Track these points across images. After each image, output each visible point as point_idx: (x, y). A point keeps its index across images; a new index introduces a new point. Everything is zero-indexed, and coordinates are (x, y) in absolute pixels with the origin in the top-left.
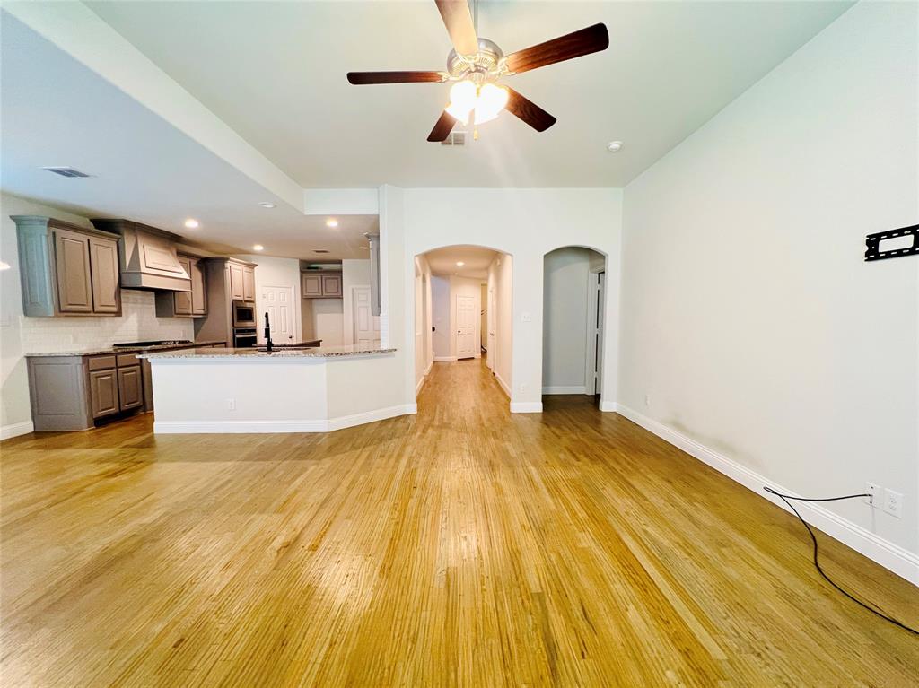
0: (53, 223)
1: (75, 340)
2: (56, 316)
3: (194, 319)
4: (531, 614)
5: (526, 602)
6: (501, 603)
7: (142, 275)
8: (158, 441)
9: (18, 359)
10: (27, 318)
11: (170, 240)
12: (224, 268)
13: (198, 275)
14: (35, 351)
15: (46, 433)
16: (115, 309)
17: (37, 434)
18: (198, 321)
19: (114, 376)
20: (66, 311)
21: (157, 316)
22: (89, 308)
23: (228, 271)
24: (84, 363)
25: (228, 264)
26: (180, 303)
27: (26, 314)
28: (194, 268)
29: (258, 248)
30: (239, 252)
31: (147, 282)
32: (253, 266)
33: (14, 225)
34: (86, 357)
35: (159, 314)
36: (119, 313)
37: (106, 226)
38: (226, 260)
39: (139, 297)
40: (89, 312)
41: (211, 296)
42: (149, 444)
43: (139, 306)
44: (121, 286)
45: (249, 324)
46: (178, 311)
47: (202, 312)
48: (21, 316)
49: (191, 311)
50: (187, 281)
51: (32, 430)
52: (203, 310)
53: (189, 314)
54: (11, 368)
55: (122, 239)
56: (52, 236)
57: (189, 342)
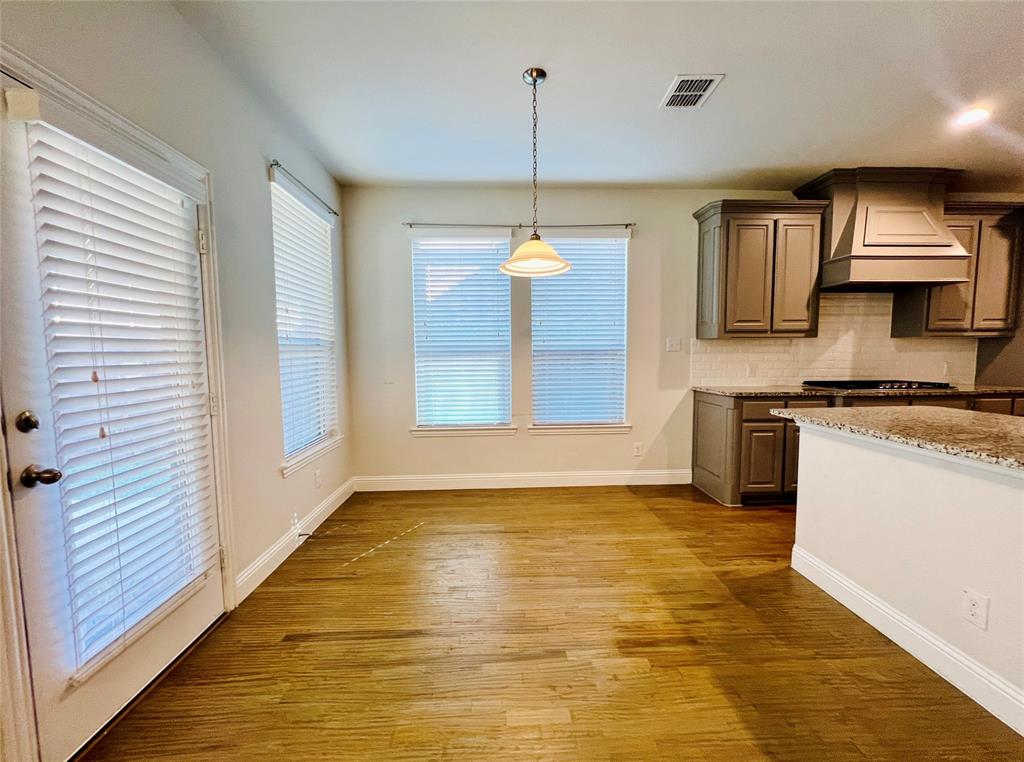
0: (730, 206)
1: (753, 372)
2: (720, 339)
3: (981, 340)
7: (853, 261)
9: (686, 391)
10: (699, 341)
13: (998, 247)
14: (704, 384)
16: (805, 325)
17: (695, 489)
18: (989, 346)
19: (780, 434)
20: (735, 331)
21: (893, 336)
22: (764, 325)
24: (735, 407)
26: (940, 309)
27: (697, 337)
28: (990, 232)
31: (859, 273)
33: (696, 223)
34: (739, 399)
35: (897, 332)
36: (812, 332)
40: (765, 332)
43: (859, 319)
44: (822, 288)
46: (935, 324)
47: (999, 324)
48: (693, 339)
49: (966, 324)
50: (965, 262)
51: (690, 481)
52: (1005, 320)
53: (965, 331)
54: (676, 401)
55: (830, 206)
56: (726, 227)
57: (946, 386)
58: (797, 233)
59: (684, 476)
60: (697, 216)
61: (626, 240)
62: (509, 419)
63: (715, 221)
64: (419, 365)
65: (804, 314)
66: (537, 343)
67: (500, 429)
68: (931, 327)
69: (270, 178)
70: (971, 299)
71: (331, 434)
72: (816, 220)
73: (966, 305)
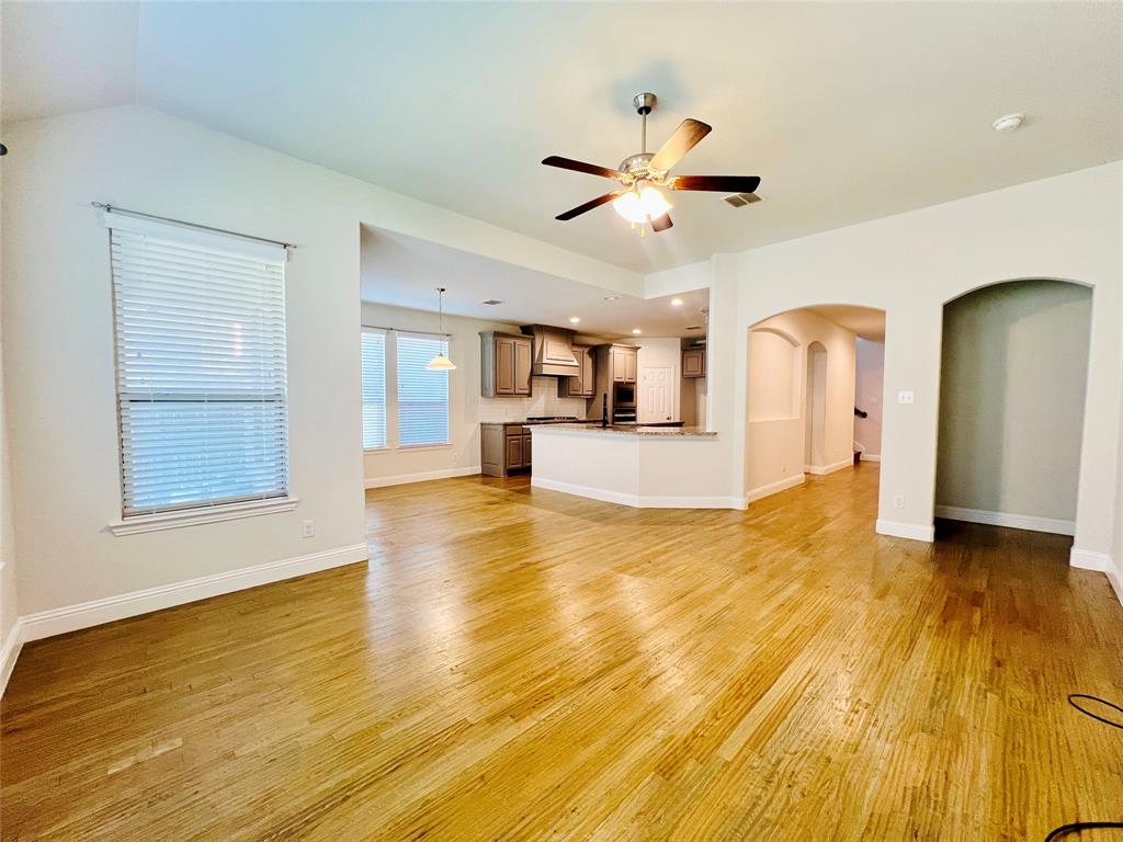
0: (497, 334)
1: (506, 414)
2: (494, 397)
3: (586, 399)
7: (544, 365)
8: (533, 491)
9: (477, 424)
10: (483, 398)
11: (568, 335)
12: (608, 353)
13: (589, 362)
14: (487, 421)
15: (486, 476)
16: (527, 392)
17: (483, 475)
18: (590, 400)
19: (521, 441)
20: (499, 393)
21: (559, 396)
22: (512, 391)
23: (611, 356)
24: (504, 429)
25: (611, 350)
26: (572, 387)
27: (482, 396)
28: (586, 356)
29: (637, 332)
30: (620, 338)
31: (547, 370)
32: (636, 349)
33: (479, 337)
34: (506, 425)
36: (530, 395)
37: (528, 331)
38: (610, 346)
39: (547, 382)
40: (512, 394)
41: (598, 379)
42: (527, 491)
43: (546, 388)
44: (533, 375)
45: (629, 404)
46: (571, 392)
47: (591, 393)
48: (480, 397)
49: (582, 392)
50: (578, 368)
51: (480, 471)
52: (592, 391)
53: (581, 395)
54: (474, 431)
55: (534, 339)
56: (495, 342)
57: (577, 417)
58: (523, 349)
59: (478, 470)
60: (480, 334)
62: (385, 444)
63: (489, 339)
65: (527, 386)
66: (401, 398)
67: (381, 450)
68: (570, 394)
70: (581, 383)
72: (529, 344)
73: (580, 385)
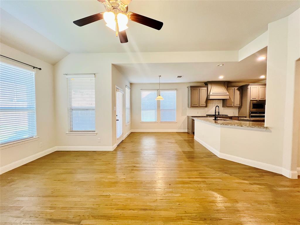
0: (192, 87)
1: (198, 113)
2: (190, 107)
4: (73, 218)
5: (80, 217)
6: (85, 209)
9: (186, 116)
13: (238, 93)
14: (188, 115)
16: (205, 105)
18: (240, 108)
20: (193, 106)
21: (223, 107)
23: (249, 89)
26: (228, 103)
28: (236, 90)
30: (253, 81)
32: (264, 85)
36: (206, 106)
39: (217, 101)
40: (198, 106)
43: (217, 104)
48: (187, 108)
49: (233, 105)
50: (229, 96)
51: (187, 132)
52: (240, 104)
53: (233, 106)
54: (185, 118)
55: (208, 86)
56: (191, 90)
57: (227, 115)
58: (203, 91)
60: (187, 87)
61: (176, 91)
62: (156, 121)
63: (190, 89)
64: (142, 112)
65: (205, 104)
66: (161, 108)
67: (155, 122)
68: (227, 106)
69: (126, 87)
70: (233, 101)
71: (129, 122)
72: (206, 88)
73: (233, 102)
